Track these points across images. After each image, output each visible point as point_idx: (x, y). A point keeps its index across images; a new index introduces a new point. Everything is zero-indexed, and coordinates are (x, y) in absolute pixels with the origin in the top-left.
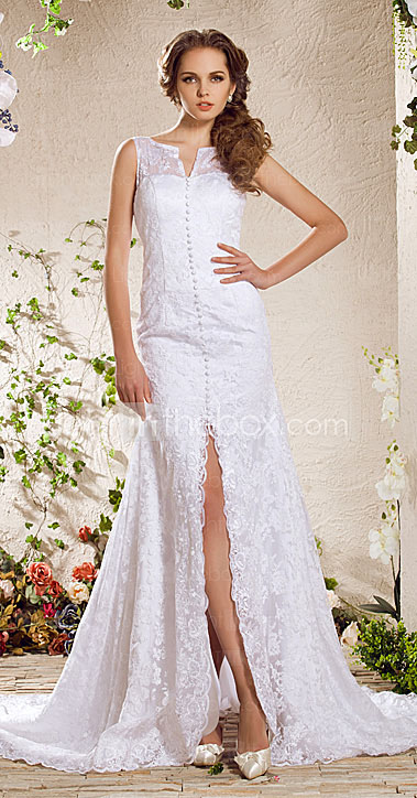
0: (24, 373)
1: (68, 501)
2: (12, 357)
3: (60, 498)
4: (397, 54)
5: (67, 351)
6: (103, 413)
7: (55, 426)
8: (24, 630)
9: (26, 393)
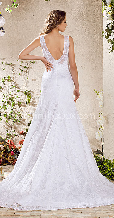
0: (6, 95)
1: (18, 126)
2: (4, 91)
3: (15, 125)
4: (103, 13)
5: (17, 89)
6: (27, 105)
7: (14, 109)
8: (6, 158)
9: (7, 100)
